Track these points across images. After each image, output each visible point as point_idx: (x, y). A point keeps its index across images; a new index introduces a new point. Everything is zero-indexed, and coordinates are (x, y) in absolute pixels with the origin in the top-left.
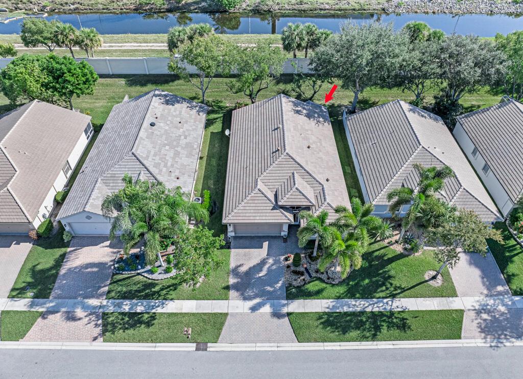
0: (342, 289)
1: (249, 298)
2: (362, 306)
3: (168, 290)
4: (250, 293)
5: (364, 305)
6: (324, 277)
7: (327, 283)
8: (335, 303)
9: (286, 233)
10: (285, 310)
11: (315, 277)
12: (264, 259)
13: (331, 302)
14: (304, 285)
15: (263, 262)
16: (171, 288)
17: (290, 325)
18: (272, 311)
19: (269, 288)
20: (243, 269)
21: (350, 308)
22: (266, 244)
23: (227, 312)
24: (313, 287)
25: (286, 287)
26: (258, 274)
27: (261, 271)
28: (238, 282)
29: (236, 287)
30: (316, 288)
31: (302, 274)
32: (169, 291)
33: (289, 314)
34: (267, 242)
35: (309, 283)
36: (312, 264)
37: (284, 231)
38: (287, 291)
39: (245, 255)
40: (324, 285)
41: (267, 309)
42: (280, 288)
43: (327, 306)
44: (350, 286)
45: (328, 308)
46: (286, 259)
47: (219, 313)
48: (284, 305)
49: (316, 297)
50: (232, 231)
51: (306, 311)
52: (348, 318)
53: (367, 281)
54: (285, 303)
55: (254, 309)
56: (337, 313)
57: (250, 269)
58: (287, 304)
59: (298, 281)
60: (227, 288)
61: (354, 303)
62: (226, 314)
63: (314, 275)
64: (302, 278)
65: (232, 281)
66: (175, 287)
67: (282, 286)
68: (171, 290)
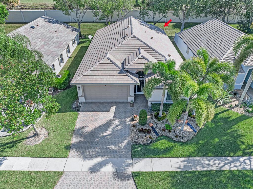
0: (191, 148)
1: (91, 157)
2: (217, 165)
3: (5, 147)
4: (92, 152)
5: (219, 164)
6: (171, 135)
7: (175, 141)
8: (186, 162)
9: (133, 99)
10: (130, 170)
11: (162, 135)
12: (111, 121)
13: (182, 162)
14: (151, 143)
15: (109, 123)
16: (9, 145)
17: (135, 186)
18: (114, 170)
19: (113, 147)
20: (89, 129)
21: (204, 167)
22: (113, 109)
23: (62, 171)
24: (162, 144)
25: (131, 145)
26: (103, 133)
27: (107, 130)
28: (80, 142)
29: (78, 147)
30: (165, 146)
31: (149, 132)
32: (5, 149)
33: (135, 175)
34: (115, 107)
35: (156, 141)
36: (158, 124)
37: (131, 96)
38: (132, 149)
39: (92, 116)
40: (172, 144)
41: (109, 169)
42: (125, 146)
43: (178, 166)
44: (200, 145)
45: (179, 168)
46: (132, 120)
47: (52, 172)
48: (128, 165)
49: (165, 156)
50: (82, 96)
51: (154, 171)
52: (204, 179)
53: (217, 140)
54: (130, 162)
55: (94, 170)
56: (190, 172)
57: (95, 129)
58: (132, 164)
59: (145, 139)
60: (68, 148)
61: (207, 162)
62: (62, 173)
63: (161, 133)
64: (148, 136)
65: (74, 140)
66: (13, 144)
67: (127, 144)
68: (8, 147)
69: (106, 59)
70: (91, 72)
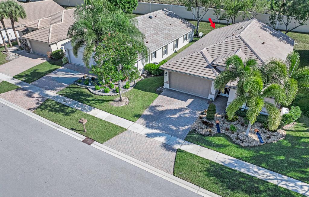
0: (247, 154)
1: (153, 128)
2: (265, 176)
3: (97, 101)
4: (155, 125)
5: (268, 176)
6: (233, 136)
7: (234, 143)
8: (233, 161)
9: (213, 97)
10: (177, 147)
11: (223, 134)
12: (182, 109)
13: (229, 159)
14: (208, 135)
15: (181, 110)
16: (100, 101)
17: (174, 158)
18: (165, 142)
19: (173, 127)
20: (161, 109)
21: (249, 171)
22: (190, 101)
23: (126, 128)
24: (216, 140)
25: (190, 131)
26: (171, 115)
27: (175, 114)
28: (150, 115)
29: (146, 117)
30: (220, 143)
31: (211, 126)
32: (96, 102)
33: (179, 151)
34: (193, 99)
35: (215, 136)
36: (226, 124)
37: (211, 94)
38: (188, 134)
39: (168, 101)
40: (230, 143)
41: (162, 140)
42: (183, 131)
43: (223, 161)
44: (258, 154)
46: (202, 114)
47: (119, 126)
48: (179, 143)
49: (215, 149)
50: (167, 83)
51: (198, 155)
52: (241, 179)
53: (282, 158)
54: (181, 142)
55: (149, 135)
56: (232, 170)
57: (167, 110)
58: (182, 144)
59: (206, 131)
60: (139, 116)
61: (256, 170)
62: (126, 130)
63: (223, 131)
64: (209, 129)
65: (146, 112)
66: (103, 101)
67: (187, 130)
68: (98, 102)
69: (199, 53)
70: (180, 61)
